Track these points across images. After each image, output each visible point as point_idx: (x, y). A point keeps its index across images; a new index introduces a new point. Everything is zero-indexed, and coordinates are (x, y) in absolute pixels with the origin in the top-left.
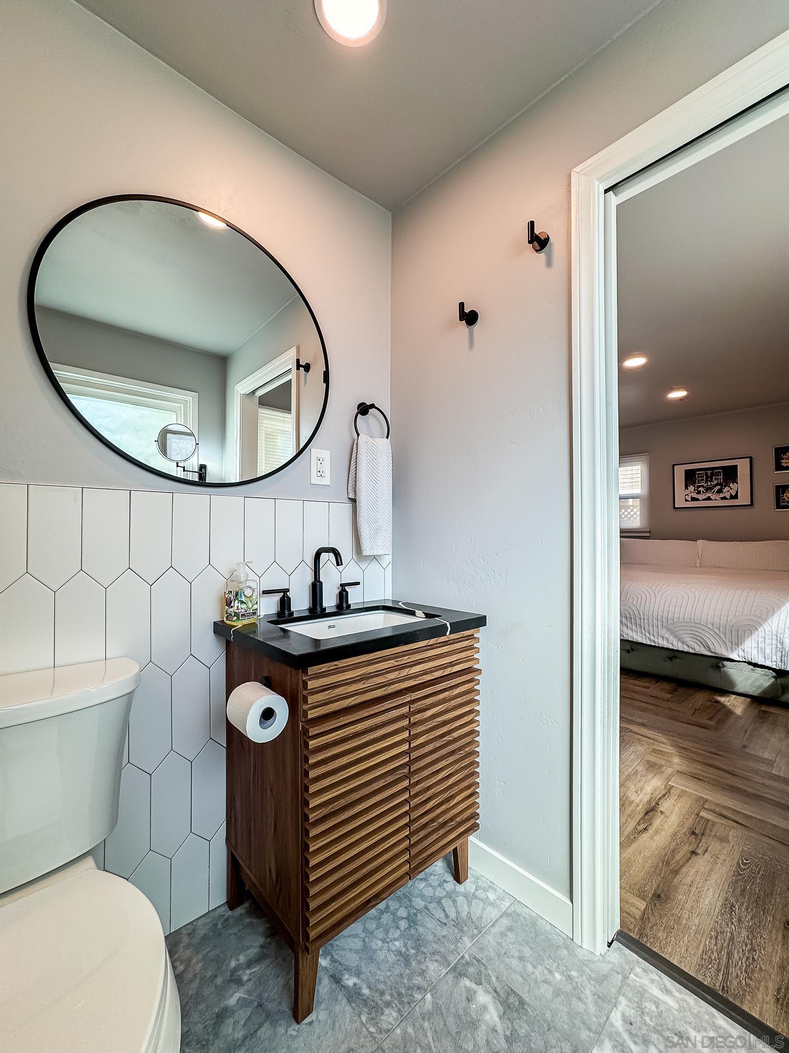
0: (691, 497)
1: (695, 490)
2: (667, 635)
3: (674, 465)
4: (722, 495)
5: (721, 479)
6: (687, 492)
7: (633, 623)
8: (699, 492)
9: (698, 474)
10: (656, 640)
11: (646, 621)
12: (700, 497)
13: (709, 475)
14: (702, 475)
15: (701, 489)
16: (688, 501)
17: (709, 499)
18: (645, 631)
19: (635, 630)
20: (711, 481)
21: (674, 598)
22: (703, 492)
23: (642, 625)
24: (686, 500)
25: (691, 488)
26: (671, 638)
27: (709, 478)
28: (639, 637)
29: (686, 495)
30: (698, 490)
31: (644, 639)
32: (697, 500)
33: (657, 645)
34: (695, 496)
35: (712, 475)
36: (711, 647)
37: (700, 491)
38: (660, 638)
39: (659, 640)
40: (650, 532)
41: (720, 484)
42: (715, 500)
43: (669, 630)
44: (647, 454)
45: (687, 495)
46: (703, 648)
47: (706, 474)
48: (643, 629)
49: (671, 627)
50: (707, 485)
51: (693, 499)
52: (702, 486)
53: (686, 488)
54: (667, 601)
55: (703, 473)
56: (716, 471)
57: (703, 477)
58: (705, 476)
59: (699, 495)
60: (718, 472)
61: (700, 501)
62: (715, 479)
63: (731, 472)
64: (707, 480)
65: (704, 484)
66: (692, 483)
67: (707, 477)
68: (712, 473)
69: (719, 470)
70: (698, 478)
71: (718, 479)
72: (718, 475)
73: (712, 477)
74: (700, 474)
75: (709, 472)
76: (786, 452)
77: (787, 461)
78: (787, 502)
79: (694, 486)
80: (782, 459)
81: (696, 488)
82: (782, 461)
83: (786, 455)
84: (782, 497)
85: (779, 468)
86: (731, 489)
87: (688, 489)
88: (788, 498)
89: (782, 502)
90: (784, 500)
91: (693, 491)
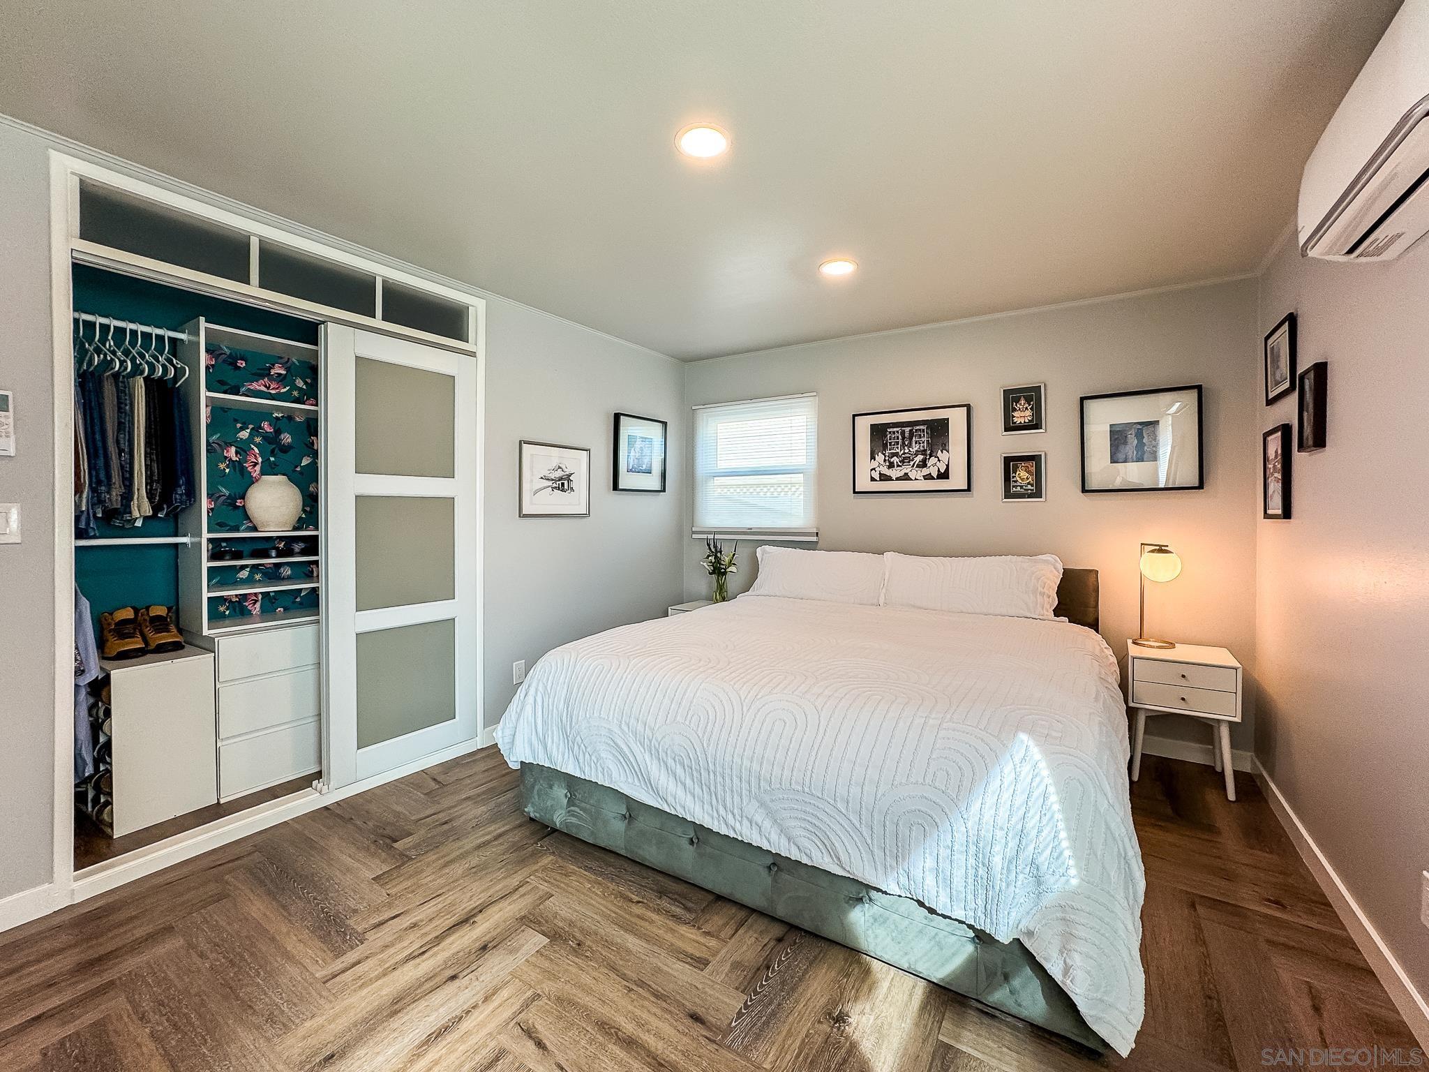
0: (880, 474)
1: (885, 461)
2: (758, 818)
3: (854, 416)
4: (925, 471)
5: (924, 442)
6: (874, 464)
7: (695, 780)
8: (891, 466)
9: (890, 432)
10: (738, 826)
11: (719, 779)
12: (894, 473)
13: (907, 435)
14: (896, 434)
15: (895, 460)
16: (876, 481)
17: (906, 477)
18: (718, 802)
19: (699, 798)
20: (910, 445)
21: (777, 723)
22: (898, 466)
23: (712, 788)
24: (873, 479)
25: (880, 457)
26: (767, 824)
27: (907, 440)
28: (706, 816)
29: (871, 470)
30: (890, 462)
31: (716, 823)
32: (888, 478)
33: (740, 838)
34: (885, 471)
35: (911, 434)
36: (842, 858)
37: (893, 463)
38: (745, 822)
39: (744, 827)
40: (817, 533)
41: (924, 452)
42: (916, 479)
43: (762, 804)
44: (815, 394)
45: (874, 469)
46: (827, 859)
47: (903, 433)
48: (714, 796)
49: (767, 798)
50: (904, 453)
51: (884, 478)
52: (896, 455)
53: (873, 458)
54: (763, 731)
55: (898, 432)
56: (918, 428)
57: (898, 438)
58: (900, 437)
59: (891, 470)
60: (920, 430)
61: (893, 480)
62: (916, 443)
63: (938, 430)
64: (903, 443)
65: (899, 451)
66: (882, 448)
67: (903, 438)
68: (911, 431)
69: (922, 427)
70: (890, 439)
71: (920, 443)
72: (920, 435)
73: (911, 439)
74: (894, 433)
75: (907, 430)
76: (1020, 397)
77: (1023, 414)
78: (1021, 487)
79: (884, 454)
80: (1014, 410)
81: (887, 458)
82: (1015, 414)
83: (1021, 404)
84: (1014, 477)
85: (1010, 427)
86: (939, 460)
87: (875, 460)
88: (1022, 480)
89: (1013, 487)
90: (1016, 481)
91: (882, 463)
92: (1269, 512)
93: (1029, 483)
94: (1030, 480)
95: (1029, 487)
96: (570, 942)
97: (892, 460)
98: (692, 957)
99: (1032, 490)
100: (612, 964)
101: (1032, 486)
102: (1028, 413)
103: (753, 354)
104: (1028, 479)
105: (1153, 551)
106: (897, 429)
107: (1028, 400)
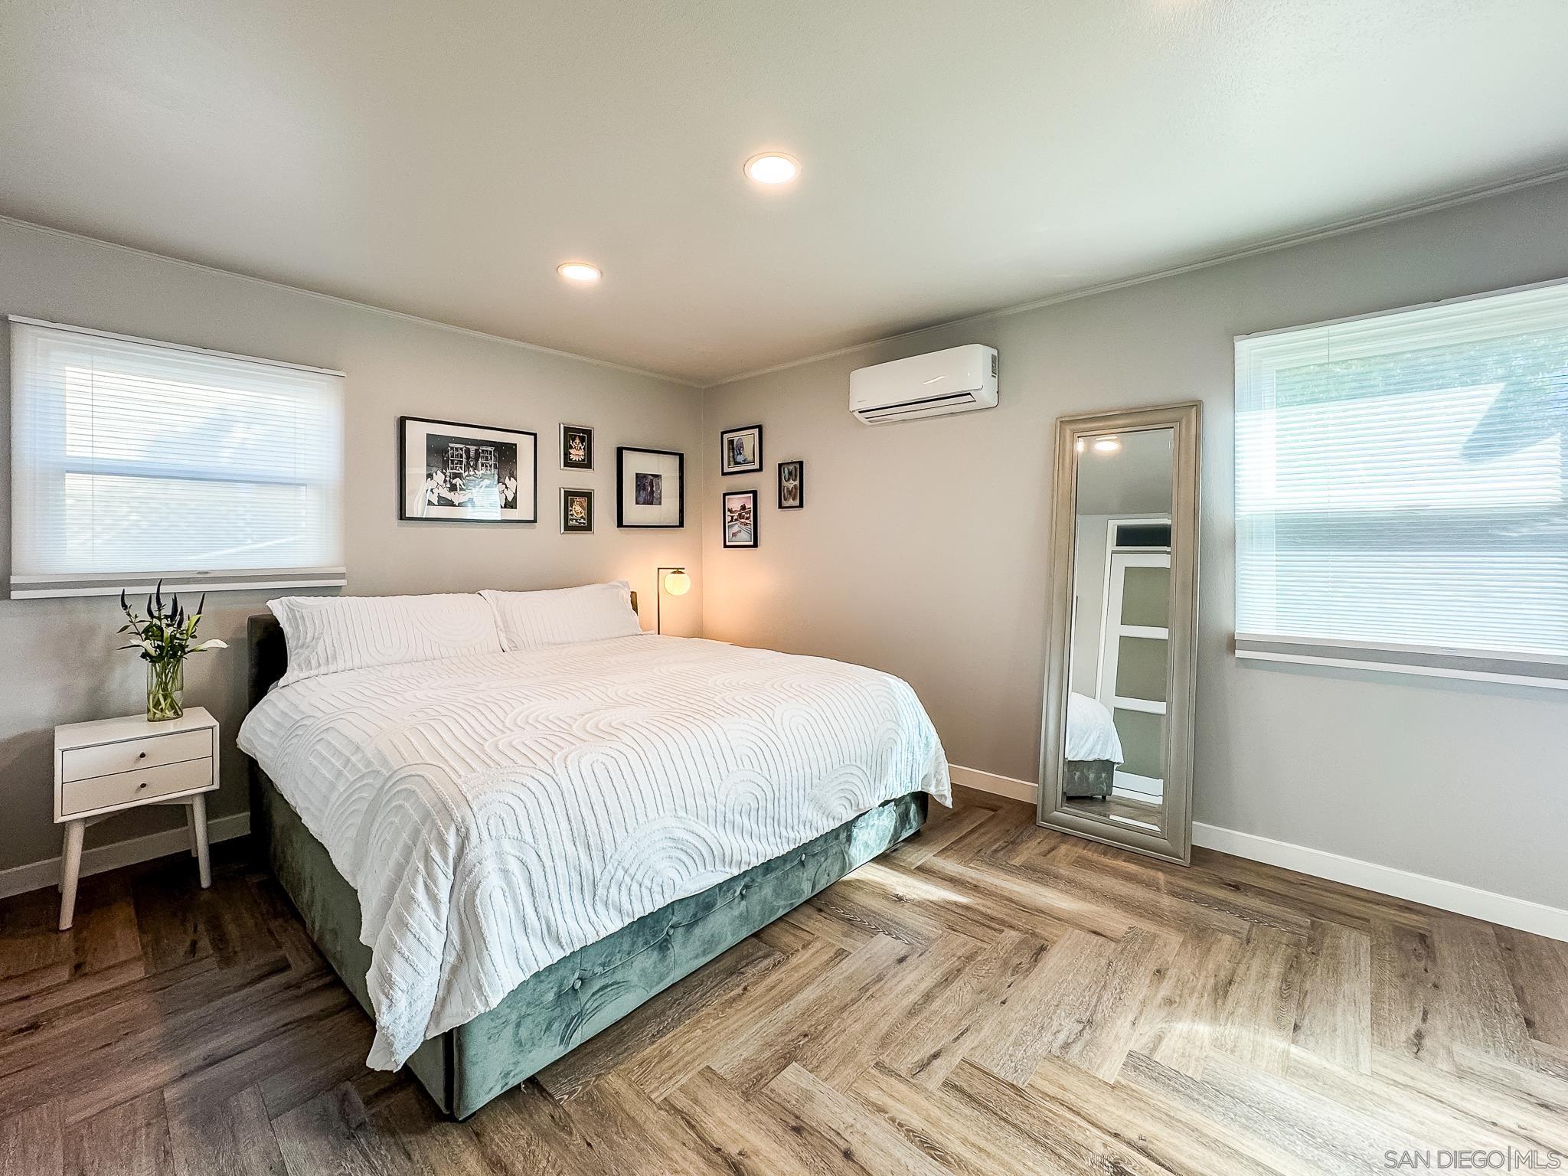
0: (439, 497)
1: (445, 481)
4: (490, 498)
5: (491, 466)
6: (431, 484)
7: (761, 820)
9: (452, 448)
12: (456, 497)
13: (472, 454)
14: (460, 452)
15: (458, 481)
16: (434, 505)
17: (471, 503)
20: (475, 467)
22: (461, 489)
23: (776, 816)
24: (430, 503)
27: (472, 461)
30: (451, 483)
32: (451, 504)
35: (477, 455)
40: (343, 574)
41: (490, 476)
47: (468, 451)
50: (469, 476)
52: (459, 476)
53: (430, 476)
55: (461, 449)
56: (484, 448)
57: (461, 457)
58: (464, 456)
59: (452, 493)
60: (487, 451)
61: (455, 506)
62: (482, 465)
63: (505, 455)
64: (468, 463)
65: (463, 472)
66: (441, 465)
67: (468, 457)
68: (476, 450)
69: (489, 449)
70: (452, 457)
71: (486, 466)
72: (487, 457)
73: (477, 460)
74: (457, 449)
75: (473, 448)
76: (575, 436)
77: (577, 453)
78: (576, 520)
79: (444, 474)
80: (571, 447)
81: (448, 479)
82: (571, 451)
83: (576, 443)
84: (571, 510)
85: (568, 463)
86: (507, 488)
87: (432, 479)
88: (577, 513)
89: (570, 519)
90: (572, 515)
91: (441, 483)
92: (728, 544)
93: (582, 517)
94: (583, 514)
95: (582, 521)
96: (801, 1043)
97: (454, 482)
98: (832, 959)
99: (584, 524)
100: (838, 1009)
101: (585, 520)
102: (581, 452)
103: (184, 264)
104: (581, 513)
105: (674, 573)
106: (461, 446)
107: (582, 440)
